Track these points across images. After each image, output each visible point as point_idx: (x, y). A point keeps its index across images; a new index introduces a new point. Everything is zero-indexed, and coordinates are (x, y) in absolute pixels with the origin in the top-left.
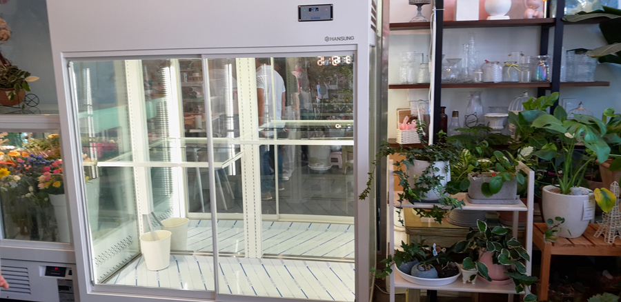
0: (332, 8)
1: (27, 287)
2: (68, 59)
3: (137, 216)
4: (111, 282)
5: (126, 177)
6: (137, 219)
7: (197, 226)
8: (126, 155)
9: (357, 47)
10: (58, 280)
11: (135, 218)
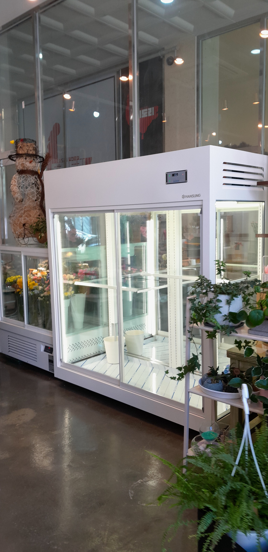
0: (186, 173)
1: (35, 357)
2: (54, 213)
3: (109, 324)
4: (79, 364)
5: (103, 296)
6: (108, 326)
7: (162, 342)
8: (103, 279)
9: (202, 203)
10: (49, 355)
11: (107, 325)
